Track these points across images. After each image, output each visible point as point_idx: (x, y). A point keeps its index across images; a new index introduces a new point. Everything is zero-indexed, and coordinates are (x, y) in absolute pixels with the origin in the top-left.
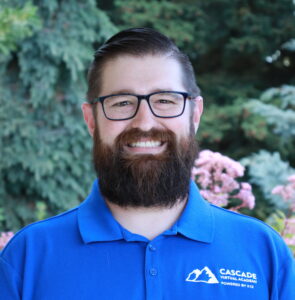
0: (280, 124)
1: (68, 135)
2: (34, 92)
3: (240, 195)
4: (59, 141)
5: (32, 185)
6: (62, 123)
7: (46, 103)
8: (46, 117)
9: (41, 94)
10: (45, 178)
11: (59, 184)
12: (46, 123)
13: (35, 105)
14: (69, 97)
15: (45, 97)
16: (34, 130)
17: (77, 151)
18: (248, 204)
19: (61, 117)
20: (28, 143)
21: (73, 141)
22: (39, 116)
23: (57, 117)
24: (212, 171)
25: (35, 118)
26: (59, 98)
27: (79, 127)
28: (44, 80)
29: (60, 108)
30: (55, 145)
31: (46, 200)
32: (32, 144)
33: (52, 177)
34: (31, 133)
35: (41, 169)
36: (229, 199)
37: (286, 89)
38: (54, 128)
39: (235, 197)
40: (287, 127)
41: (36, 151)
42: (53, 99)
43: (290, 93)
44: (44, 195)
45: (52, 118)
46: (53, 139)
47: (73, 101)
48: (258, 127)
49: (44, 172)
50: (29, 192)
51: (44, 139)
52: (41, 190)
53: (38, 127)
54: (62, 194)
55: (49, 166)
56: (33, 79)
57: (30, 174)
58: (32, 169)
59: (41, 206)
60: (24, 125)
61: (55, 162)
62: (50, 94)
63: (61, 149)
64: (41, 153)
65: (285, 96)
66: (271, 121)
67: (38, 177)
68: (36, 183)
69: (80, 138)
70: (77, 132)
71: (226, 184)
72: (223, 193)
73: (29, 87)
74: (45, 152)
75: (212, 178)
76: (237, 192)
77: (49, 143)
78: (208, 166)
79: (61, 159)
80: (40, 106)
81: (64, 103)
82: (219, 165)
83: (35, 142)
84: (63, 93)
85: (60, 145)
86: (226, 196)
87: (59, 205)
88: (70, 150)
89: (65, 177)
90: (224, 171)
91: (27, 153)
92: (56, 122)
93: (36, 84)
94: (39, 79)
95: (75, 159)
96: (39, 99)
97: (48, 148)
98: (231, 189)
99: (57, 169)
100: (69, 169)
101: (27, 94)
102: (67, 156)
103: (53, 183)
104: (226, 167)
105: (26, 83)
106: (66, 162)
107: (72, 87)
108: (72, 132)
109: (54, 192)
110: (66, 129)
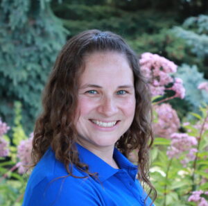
0: (196, 45)
1: (38, 51)
2: (12, 18)
3: (174, 88)
4: (31, 56)
5: (11, 89)
6: (33, 42)
7: (21, 26)
8: (22, 37)
9: (18, 20)
10: (21, 83)
11: (31, 89)
12: (21, 42)
13: (13, 28)
14: (39, 22)
15: (20, 21)
16: (12, 47)
17: (45, 63)
18: (180, 95)
19: (33, 37)
20: (7, 57)
21: (42, 56)
22: (16, 36)
23: (29, 38)
24: (152, 68)
25: (13, 38)
26: (31, 23)
27: (46, 45)
28: (19, 8)
29: (32, 31)
30: (28, 59)
31: (22, 100)
32: (11, 58)
33: (26, 83)
34: (10, 49)
35: (17, 77)
36: (165, 91)
37: (202, 18)
38: (27, 45)
39: (170, 89)
40: (201, 47)
41: (14, 63)
42: (27, 24)
43: (205, 21)
44: (20, 96)
45: (26, 38)
46: (27, 54)
47: (42, 25)
48: (178, 50)
49: (20, 79)
50: (9, 94)
51: (20, 54)
52: (18, 93)
53: (16, 45)
54: (33, 95)
55: (24, 75)
56: (11, 8)
57: (9, 80)
58: (11, 77)
59: (18, 105)
60: (5, 43)
61: (28, 72)
62: (24, 20)
63: (33, 62)
64: (18, 64)
65: (202, 23)
66: (190, 43)
67: (15, 83)
68: (14, 87)
69: (47, 53)
70: (45, 49)
71: (163, 79)
72: (160, 86)
73: (8, 14)
74: (21, 64)
75: (152, 73)
76: (171, 85)
77: (24, 57)
78: (149, 65)
79: (33, 69)
80: (17, 29)
81: (35, 27)
82: (158, 64)
83: (13, 57)
84: (34, 19)
85: (32, 59)
86: (163, 88)
87: (31, 104)
88: (40, 63)
89: (36, 83)
90: (162, 68)
91: (7, 64)
92: (29, 41)
93: (14, 12)
94: (15, 8)
95: (43, 69)
96: (16, 23)
97: (23, 61)
98: (167, 83)
99: (30, 77)
100: (39, 77)
101: (7, 20)
102: (37, 68)
103: (27, 88)
104: (163, 65)
105: (5, 11)
106: (36, 72)
107: (41, 14)
108: (41, 49)
109: (28, 94)
110: (37, 47)
